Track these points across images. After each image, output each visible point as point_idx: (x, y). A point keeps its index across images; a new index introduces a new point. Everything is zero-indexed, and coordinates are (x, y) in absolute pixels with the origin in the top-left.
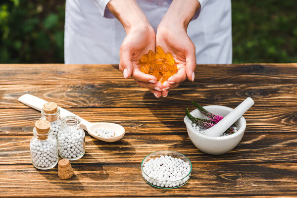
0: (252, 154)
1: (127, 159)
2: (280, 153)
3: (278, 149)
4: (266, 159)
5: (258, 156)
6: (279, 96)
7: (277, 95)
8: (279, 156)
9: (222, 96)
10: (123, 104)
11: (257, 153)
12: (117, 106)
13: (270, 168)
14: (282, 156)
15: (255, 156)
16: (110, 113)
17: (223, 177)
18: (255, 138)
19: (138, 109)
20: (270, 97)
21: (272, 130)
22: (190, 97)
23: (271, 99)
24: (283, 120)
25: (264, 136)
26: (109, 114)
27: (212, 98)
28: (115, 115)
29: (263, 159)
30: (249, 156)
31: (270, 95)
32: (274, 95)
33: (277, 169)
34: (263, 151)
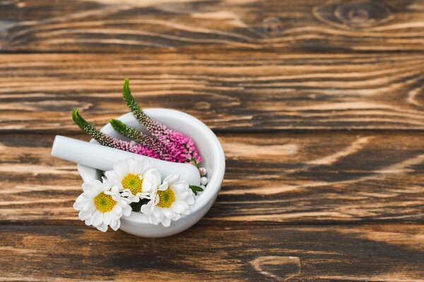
0: (332, 196)
1: (47, 209)
2: (395, 193)
3: (392, 183)
4: (362, 213)
5: (345, 202)
6: (409, 20)
7: (406, 16)
8: (392, 204)
9: (282, 20)
10: (56, 41)
11: (342, 192)
12: (42, 48)
13: (367, 241)
14: (399, 204)
15: (338, 202)
16: (24, 68)
17: (257, 268)
18: (343, 146)
19: (89, 56)
20: (391, 22)
21: (383, 123)
22: (208, 23)
23: (392, 31)
24: (413, 93)
25: (364, 140)
26: (21, 72)
27: (258, 25)
28: (35, 76)
29: (354, 212)
30: (324, 201)
31: (391, 17)
32: (400, 16)
33: (383, 244)
34: (357, 188)
